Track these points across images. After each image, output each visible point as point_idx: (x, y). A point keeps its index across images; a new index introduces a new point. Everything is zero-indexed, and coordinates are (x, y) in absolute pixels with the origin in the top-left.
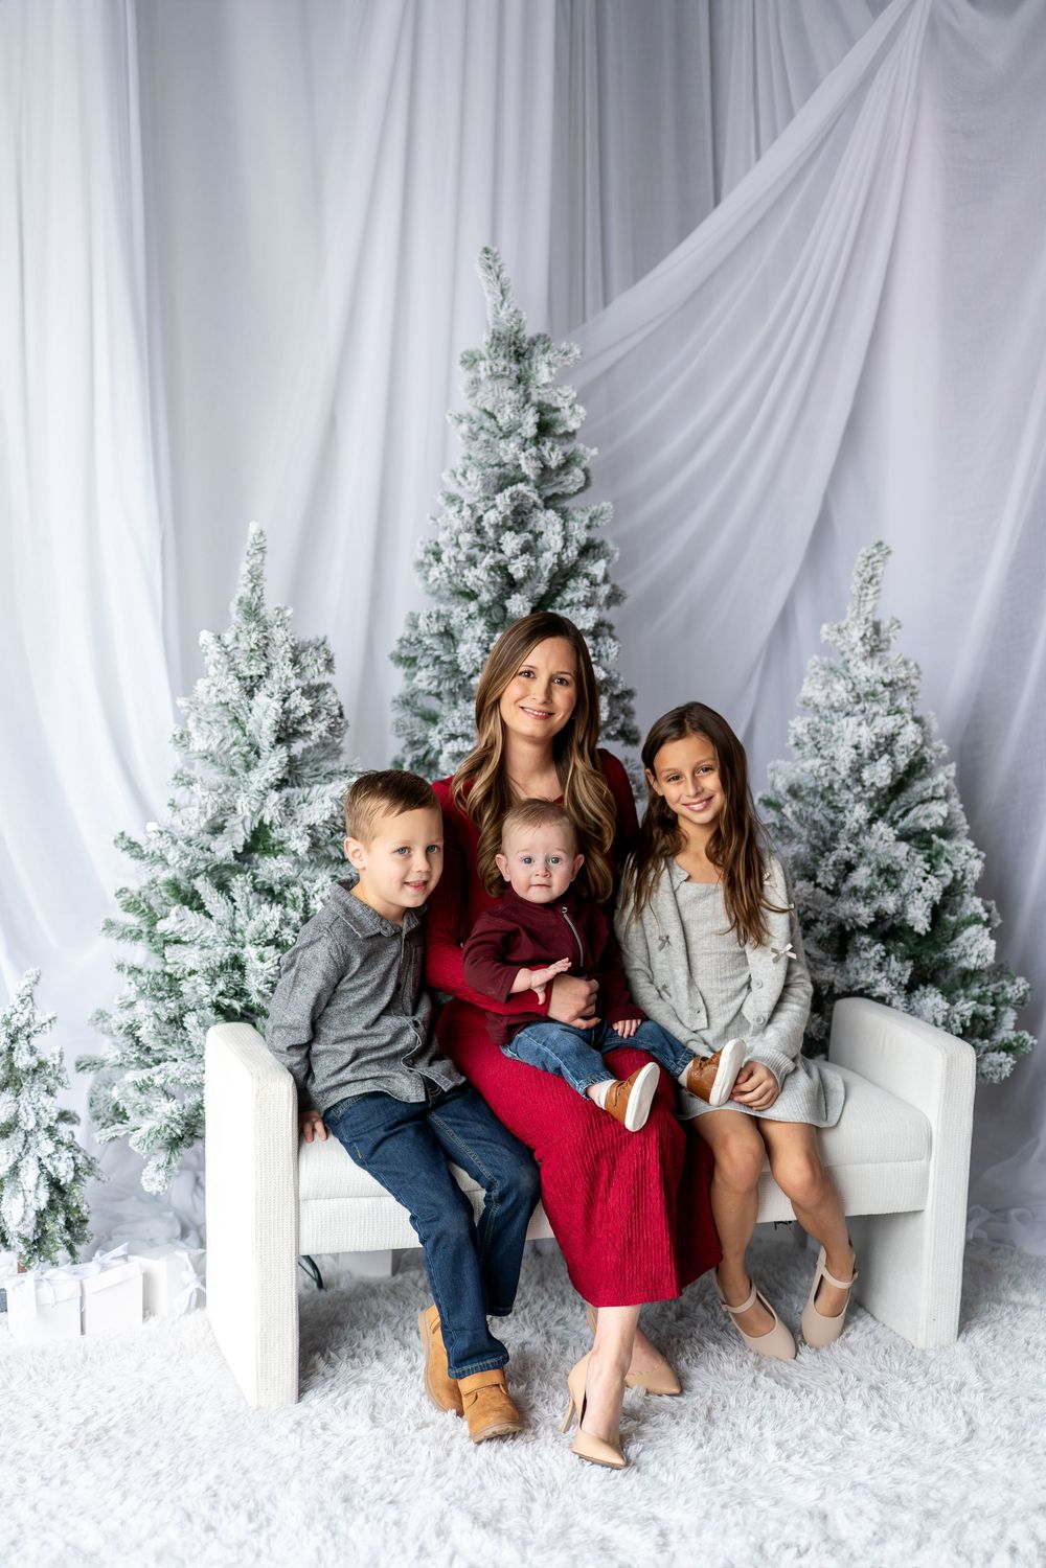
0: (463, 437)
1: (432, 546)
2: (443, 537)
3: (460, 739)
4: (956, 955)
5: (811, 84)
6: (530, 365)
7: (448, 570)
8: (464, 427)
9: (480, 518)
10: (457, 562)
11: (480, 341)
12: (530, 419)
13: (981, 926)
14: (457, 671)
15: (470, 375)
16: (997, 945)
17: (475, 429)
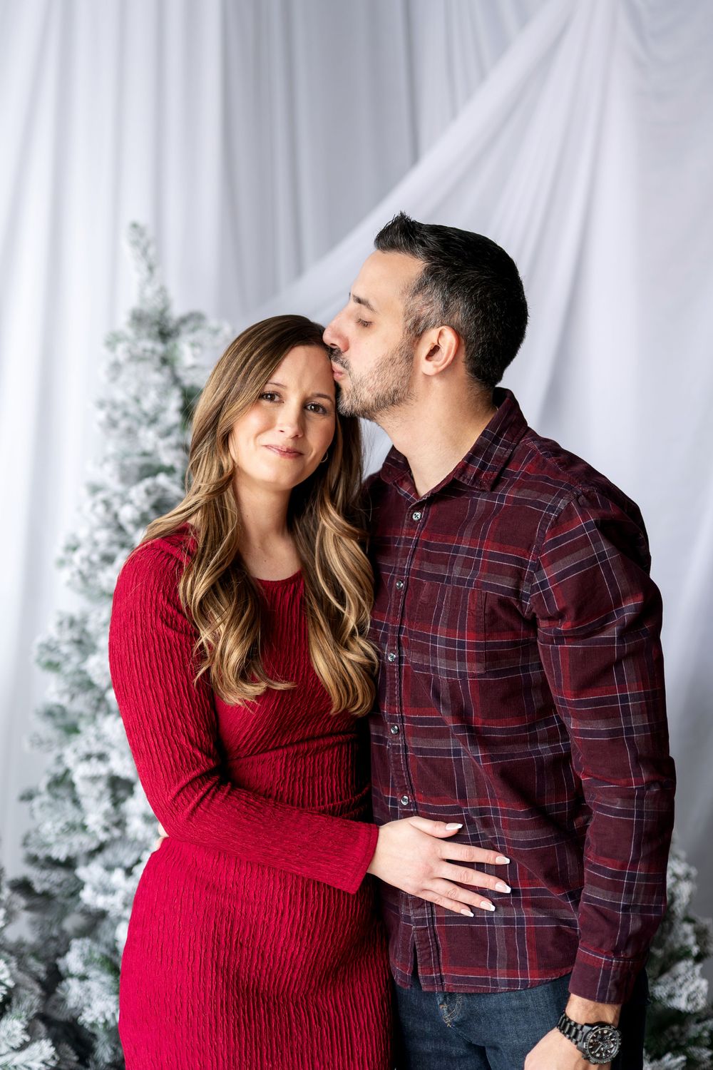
0: (100, 424)
1: (73, 543)
2: (83, 533)
3: (94, 761)
4: (664, 994)
6: (175, 346)
7: (80, 572)
8: (101, 415)
9: (116, 516)
10: (91, 563)
11: (122, 321)
12: (175, 402)
13: (690, 963)
14: (89, 685)
15: (111, 358)
16: (709, 986)
17: (117, 415)
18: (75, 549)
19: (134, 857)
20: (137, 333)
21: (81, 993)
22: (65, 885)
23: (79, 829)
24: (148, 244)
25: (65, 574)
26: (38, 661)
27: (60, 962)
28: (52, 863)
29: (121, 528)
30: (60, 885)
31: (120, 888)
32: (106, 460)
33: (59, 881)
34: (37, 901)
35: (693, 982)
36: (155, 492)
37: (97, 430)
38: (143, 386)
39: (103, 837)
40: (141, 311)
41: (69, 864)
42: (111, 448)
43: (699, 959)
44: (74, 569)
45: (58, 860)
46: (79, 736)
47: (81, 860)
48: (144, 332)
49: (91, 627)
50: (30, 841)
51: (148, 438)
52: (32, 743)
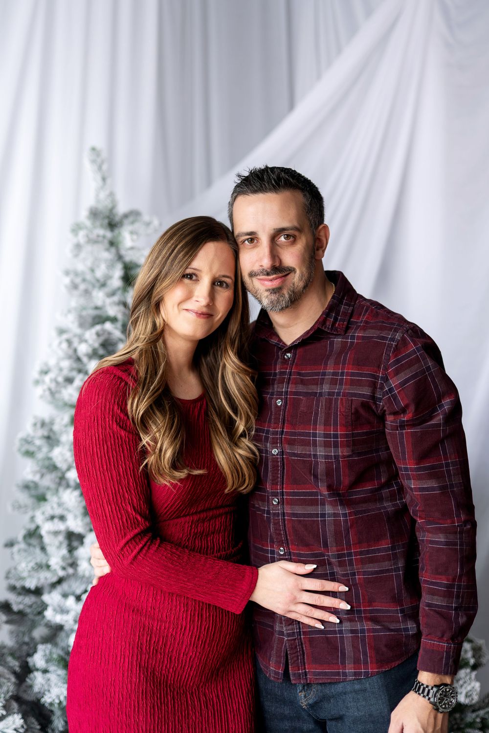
0: (66, 287)
1: (45, 369)
2: (52, 362)
3: (56, 520)
5: (353, 29)
6: (120, 233)
7: (50, 389)
8: (67, 280)
9: (75, 350)
10: (57, 383)
11: (84, 214)
12: (118, 273)
13: (468, 670)
14: (54, 468)
15: (75, 241)
16: (481, 687)
17: (78, 280)
18: (46, 373)
19: (82, 588)
20: (93, 224)
21: (43, 682)
22: (34, 606)
23: (44, 568)
24: (102, 162)
25: (39, 390)
26: (19, 450)
27: (29, 660)
28: (26, 591)
29: (78, 359)
30: (30, 606)
31: (72, 610)
32: (69, 311)
33: (30, 603)
34: (15, 617)
35: (470, 684)
36: (103, 334)
37: (64, 290)
38: (97, 260)
39: (61, 573)
40: (96, 209)
41: (38, 592)
42: (74, 303)
43: (474, 667)
44: (45, 387)
45: (29, 589)
46: (46, 503)
47: (46, 590)
48: (98, 223)
49: (56, 428)
50: (11, 575)
51: (99, 297)
52: (14, 507)
